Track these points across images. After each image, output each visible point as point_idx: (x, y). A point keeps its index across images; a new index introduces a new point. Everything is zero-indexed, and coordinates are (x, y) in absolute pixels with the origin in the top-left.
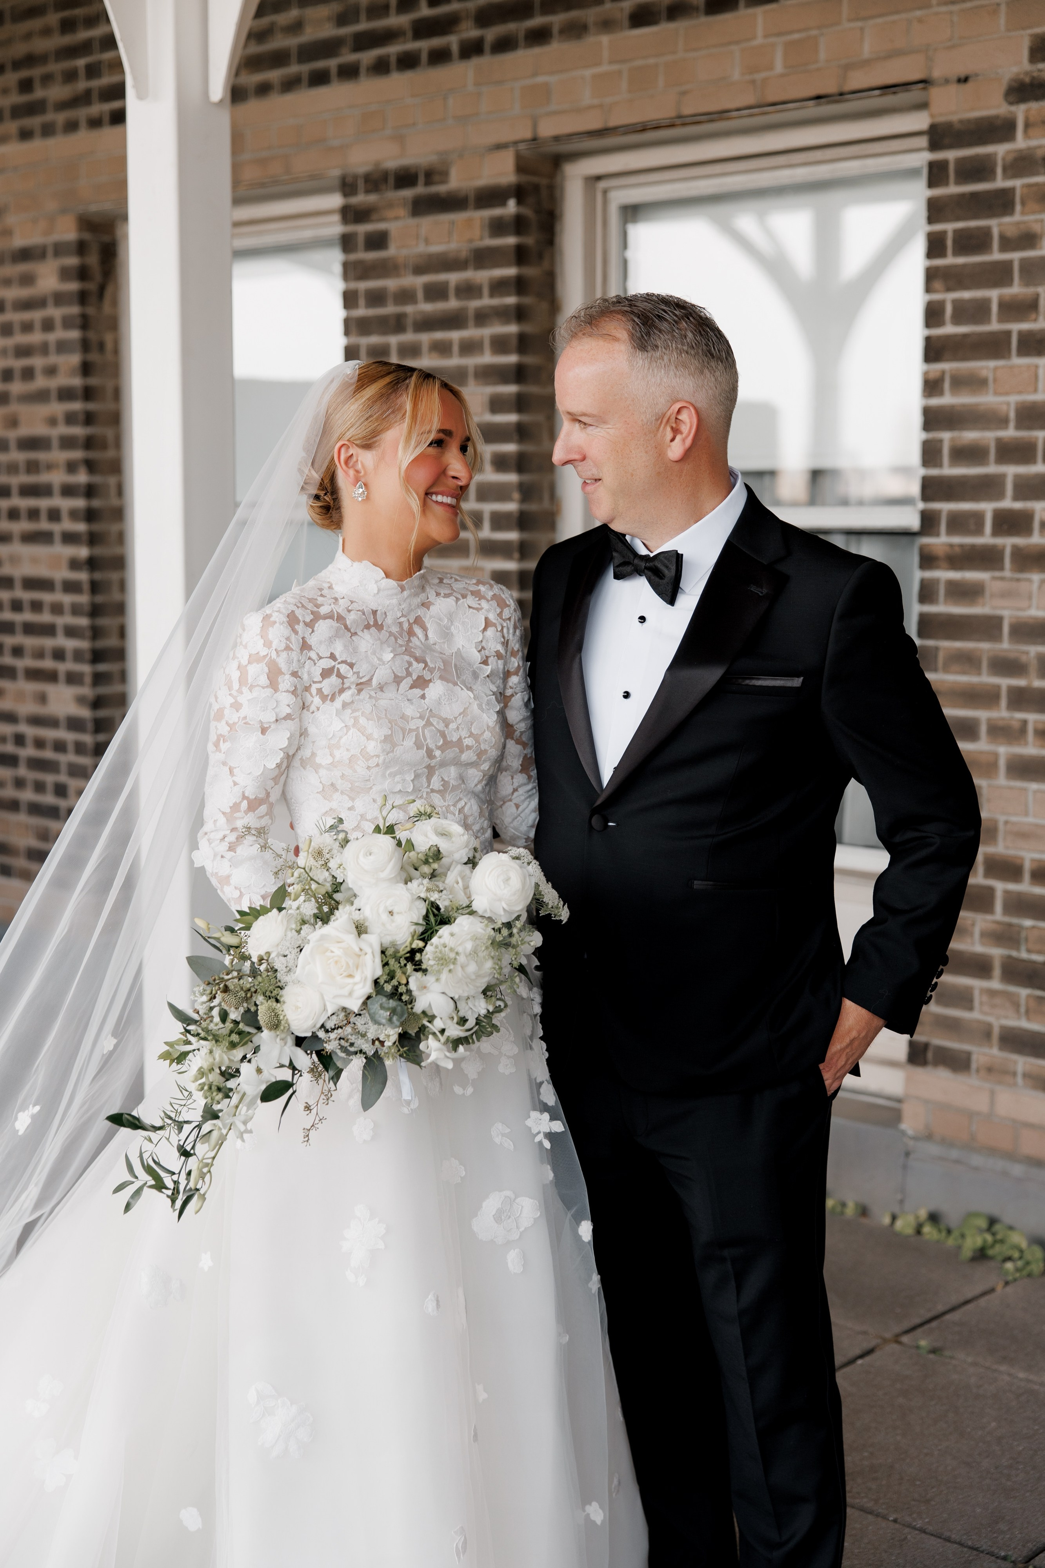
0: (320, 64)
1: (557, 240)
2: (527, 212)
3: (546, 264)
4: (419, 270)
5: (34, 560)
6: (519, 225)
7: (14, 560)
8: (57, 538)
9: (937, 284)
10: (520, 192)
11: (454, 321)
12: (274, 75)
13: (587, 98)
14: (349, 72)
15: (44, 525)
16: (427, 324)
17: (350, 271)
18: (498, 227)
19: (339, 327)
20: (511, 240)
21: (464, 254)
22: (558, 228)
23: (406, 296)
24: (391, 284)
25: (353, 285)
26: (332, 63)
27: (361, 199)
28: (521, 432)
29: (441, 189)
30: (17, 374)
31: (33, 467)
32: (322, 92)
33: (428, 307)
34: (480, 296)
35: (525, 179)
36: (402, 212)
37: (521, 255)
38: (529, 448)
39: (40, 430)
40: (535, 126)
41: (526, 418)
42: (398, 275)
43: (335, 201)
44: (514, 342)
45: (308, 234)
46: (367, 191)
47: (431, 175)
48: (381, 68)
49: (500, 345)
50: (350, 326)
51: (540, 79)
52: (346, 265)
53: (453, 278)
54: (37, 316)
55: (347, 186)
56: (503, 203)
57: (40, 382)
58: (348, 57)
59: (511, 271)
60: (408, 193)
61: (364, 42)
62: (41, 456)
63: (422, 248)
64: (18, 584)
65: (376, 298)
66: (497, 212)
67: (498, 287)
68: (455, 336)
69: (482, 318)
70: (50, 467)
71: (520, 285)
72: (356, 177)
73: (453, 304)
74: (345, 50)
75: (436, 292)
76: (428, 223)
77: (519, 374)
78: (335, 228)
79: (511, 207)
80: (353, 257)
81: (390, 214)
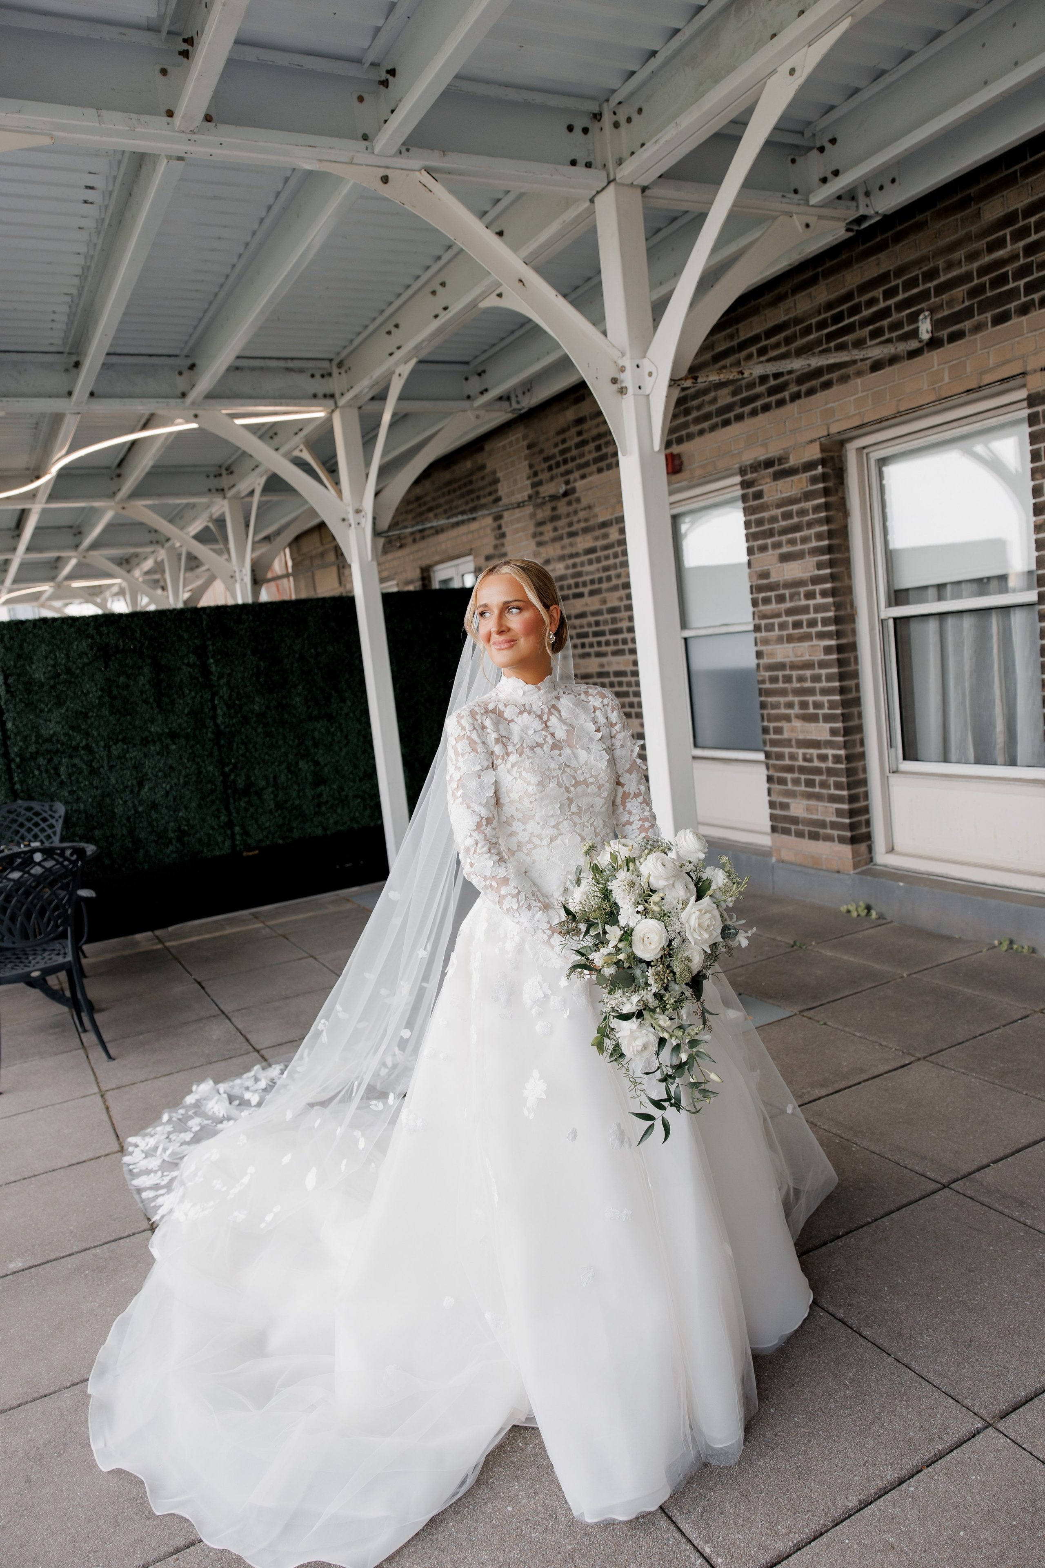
0: (726, 416)
1: (845, 481)
2: (827, 470)
3: (840, 494)
4: (778, 506)
5: (618, 663)
6: (824, 477)
7: (609, 664)
8: (627, 652)
9: (1038, 476)
10: (823, 462)
11: (797, 528)
12: (706, 425)
13: (852, 411)
14: (739, 418)
15: (621, 647)
16: (784, 531)
17: (747, 511)
18: (814, 480)
19: (744, 539)
20: (821, 485)
21: (799, 496)
22: (845, 476)
23: (773, 519)
24: (766, 515)
25: (749, 518)
26: (731, 415)
27: (749, 476)
28: (833, 577)
29: (786, 466)
30: (604, 579)
31: (614, 621)
32: (728, 428)
33: (784, 523)
34: (808, 514)
35: (825, 455)
36: (768, 480)
37: (826, 492)
38: (838, 584)
39: (616, 603)
40: (828, 429)
41: (835, 570)
42: (769, 510)
43: (738, 479)
44: (826, 534)
45: (729, 496)
46: (752, 473)
47: (781, 460)
48: (754, 413)
49: (819, 537)
50: (748, 537)
51: (829, 406)
52: (744, 509)
53: (795, 508)
54: (610, 552)
55: (742, 472)
56: (816, 468)
57: (615, 582)
58: (739, 411)
59: (823, 500)
60: (771, 470)
61: (745, 402)
62: (617, 615)
63: (779, 496)
64: (612, 675)
65: (760, 522)
66: (813, 473)
67: (816, 509)
68: (798, 535)
69: (810, 525)
70: (621, 620)
71: (827, 506)
72: (746, 466)
73: (796, 520)
74: (737, 408)
75: (787, 516)
76: (780, 483)
77: (830, 549)
78: (739, 492)
79: (820, 469)
80: (747, 504)
81: (763, 482)
